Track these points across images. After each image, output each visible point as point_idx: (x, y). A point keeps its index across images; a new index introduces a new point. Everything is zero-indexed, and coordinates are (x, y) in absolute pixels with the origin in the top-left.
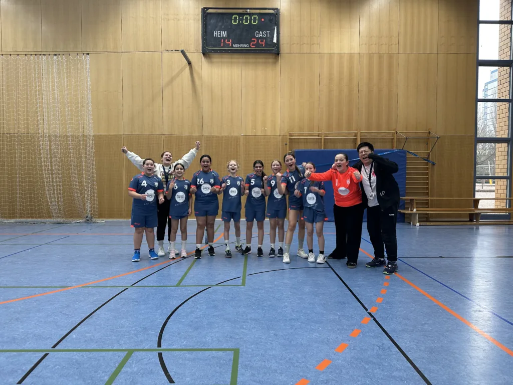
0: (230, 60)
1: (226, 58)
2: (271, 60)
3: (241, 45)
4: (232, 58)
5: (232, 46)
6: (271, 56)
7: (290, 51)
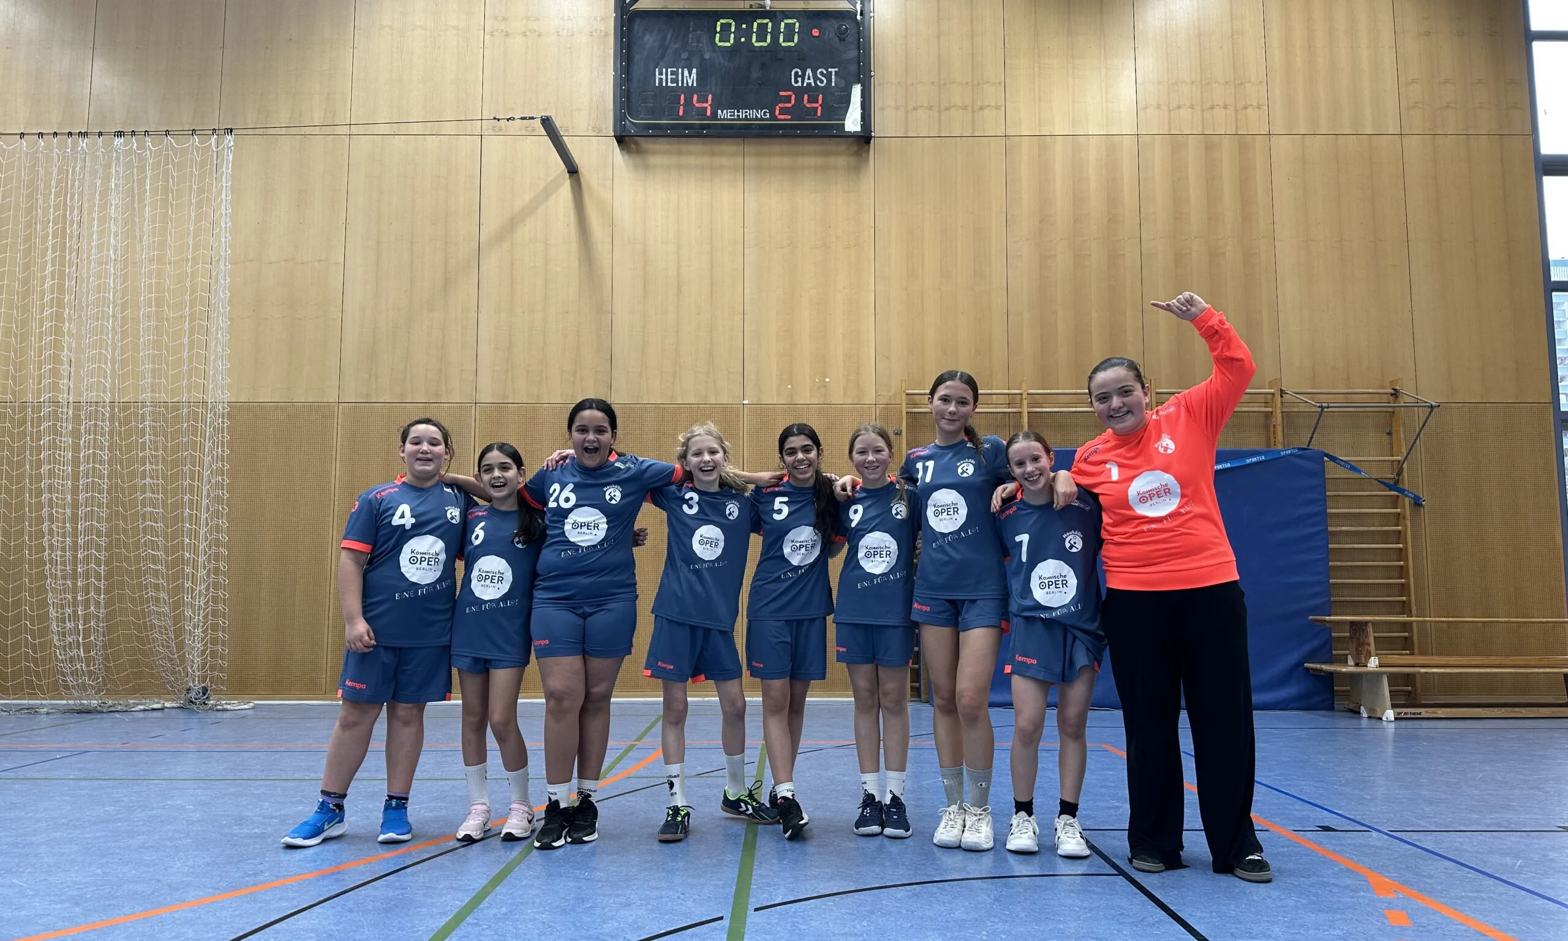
0: (706, 160)
1: (696, 154)
2: (842, 161)
3: (742, 114)
4: (713, 154)
5: (714, 115)
6: (843, 148)
7: (906, 131)
